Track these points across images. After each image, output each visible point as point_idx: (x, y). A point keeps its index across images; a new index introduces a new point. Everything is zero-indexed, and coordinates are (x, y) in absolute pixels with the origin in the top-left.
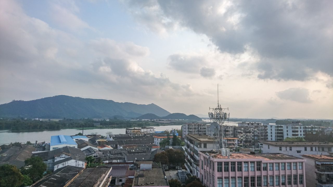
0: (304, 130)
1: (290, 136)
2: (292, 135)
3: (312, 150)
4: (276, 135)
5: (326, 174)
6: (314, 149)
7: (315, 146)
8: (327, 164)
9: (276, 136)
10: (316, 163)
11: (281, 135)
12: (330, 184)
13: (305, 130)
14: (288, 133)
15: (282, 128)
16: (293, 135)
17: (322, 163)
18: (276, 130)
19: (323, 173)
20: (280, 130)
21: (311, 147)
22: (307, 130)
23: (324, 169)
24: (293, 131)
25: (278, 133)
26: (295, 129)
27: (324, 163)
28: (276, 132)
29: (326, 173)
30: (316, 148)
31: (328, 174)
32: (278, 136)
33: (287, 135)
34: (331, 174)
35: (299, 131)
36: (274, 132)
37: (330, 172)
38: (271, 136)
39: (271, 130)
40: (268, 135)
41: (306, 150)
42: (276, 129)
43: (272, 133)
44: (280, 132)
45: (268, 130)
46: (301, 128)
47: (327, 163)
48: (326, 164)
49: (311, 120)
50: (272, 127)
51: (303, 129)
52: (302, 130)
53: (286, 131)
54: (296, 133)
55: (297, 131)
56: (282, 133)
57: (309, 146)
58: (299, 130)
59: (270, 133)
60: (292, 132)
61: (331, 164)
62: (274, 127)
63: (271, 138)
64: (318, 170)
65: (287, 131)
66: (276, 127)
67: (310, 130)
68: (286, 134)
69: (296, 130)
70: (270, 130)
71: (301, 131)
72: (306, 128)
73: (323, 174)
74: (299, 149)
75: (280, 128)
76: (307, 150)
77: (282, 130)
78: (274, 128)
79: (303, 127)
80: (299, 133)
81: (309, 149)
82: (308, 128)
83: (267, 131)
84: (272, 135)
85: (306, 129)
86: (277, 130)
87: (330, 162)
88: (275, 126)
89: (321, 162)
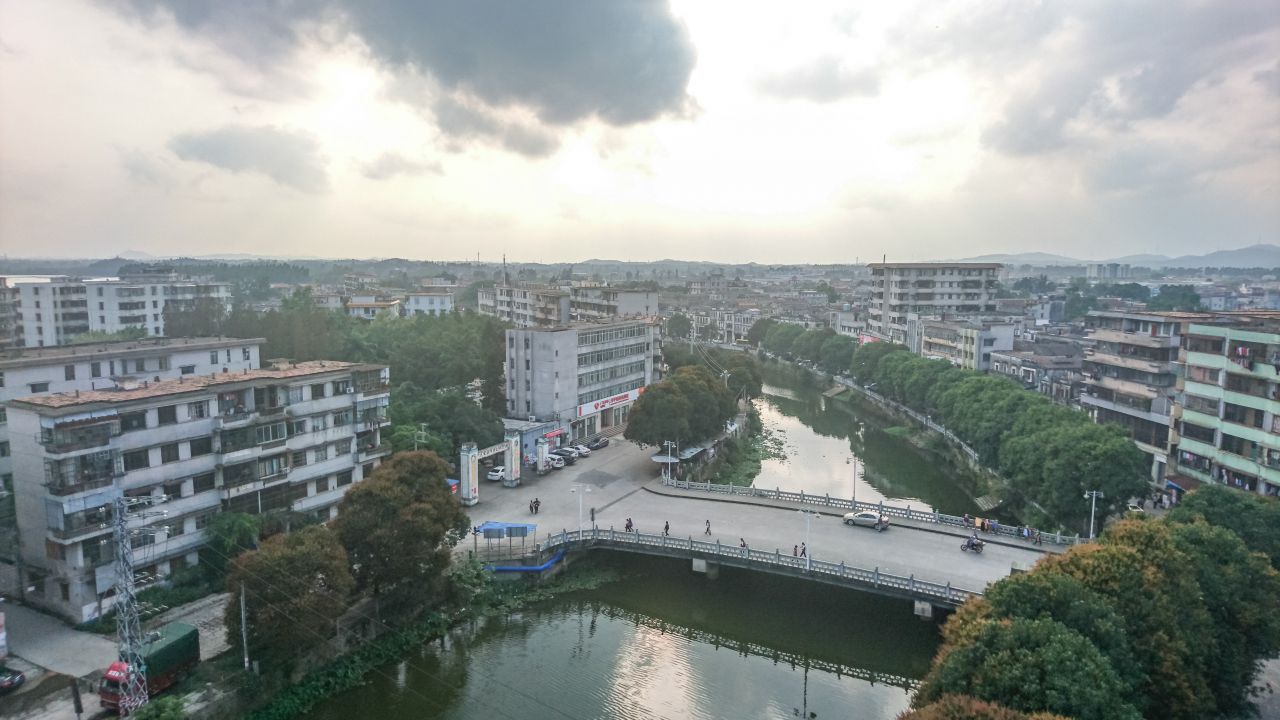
0: (167, 298)
1: (113, 326)
2: (117, 320)
3: (96, 373)
4: (61, 324)
5: (76, 458)
6: (105, 368)
7: (111, 358)
8: (80, 422)
9: (62, 331)
10: (42, 427)
11: (80, 322)
12: (91, 488)
13: (173, 297)
14: (104, 313)
15: (82, 296)
16: (124, 320)
17: (59, 421)
18: (59, 304)
19: (62, 456)
20: (74, 304)
21: (93, 365)
22: (180, 297)
23: (69, 441)
24: (123, 306)
25: (65, 317)
26: (130, 295)
27: (68, 420)
28: (60, 311)
29: (74, 454)
30: (112, 364)
31: (83, 458)
32: (68, 330)
33: (102, 319)
34: (93, 454)
35: (149, 305)
36: (48, 312)
37: (91, 447)
38: (36, 331)
39: (38, 305)
40: (26, 330)
41: (70, 375)
42: (59, 298)
43: (42, 317)
44: (75, 310)
45: (23, 305)
46: (154, 291)
47: (77, 418)
48: (73, 423)
49: (268, 261)
50: (40, 292)
51: (165, 294)
52: (161, 299)
53: (98, 306)
54: (137, 313)
55: (142, 305)
56: (84, 316)
57: (82, 360)
58: (148, 299)
59: (34, 317)
60: (117, 306)
61: (94, 420)
62: (50, 292)
63: (37, 337)
64: (48, 451)
65: (101, 306)
66: (58, 291)
67: (189, 296)
68: (99, 320)
69: (136, 299)
70: (34, 305)
71: (155, 304)
72: (174, 290)
73: (65, 460)
74: (37, 376)
75: (74, 297)
76: (76, 377)
77: (83, 303)
78: (51, 298)
79: (164, 287)
80: (149, 311)
81: (83, 371)
82: (185, 290)
83: (19, 310)
84: (40, 326)
85: (177, 293)
86: (64, 304)
87: (91, 412)
88: (54, 289)
89: (55, 418)
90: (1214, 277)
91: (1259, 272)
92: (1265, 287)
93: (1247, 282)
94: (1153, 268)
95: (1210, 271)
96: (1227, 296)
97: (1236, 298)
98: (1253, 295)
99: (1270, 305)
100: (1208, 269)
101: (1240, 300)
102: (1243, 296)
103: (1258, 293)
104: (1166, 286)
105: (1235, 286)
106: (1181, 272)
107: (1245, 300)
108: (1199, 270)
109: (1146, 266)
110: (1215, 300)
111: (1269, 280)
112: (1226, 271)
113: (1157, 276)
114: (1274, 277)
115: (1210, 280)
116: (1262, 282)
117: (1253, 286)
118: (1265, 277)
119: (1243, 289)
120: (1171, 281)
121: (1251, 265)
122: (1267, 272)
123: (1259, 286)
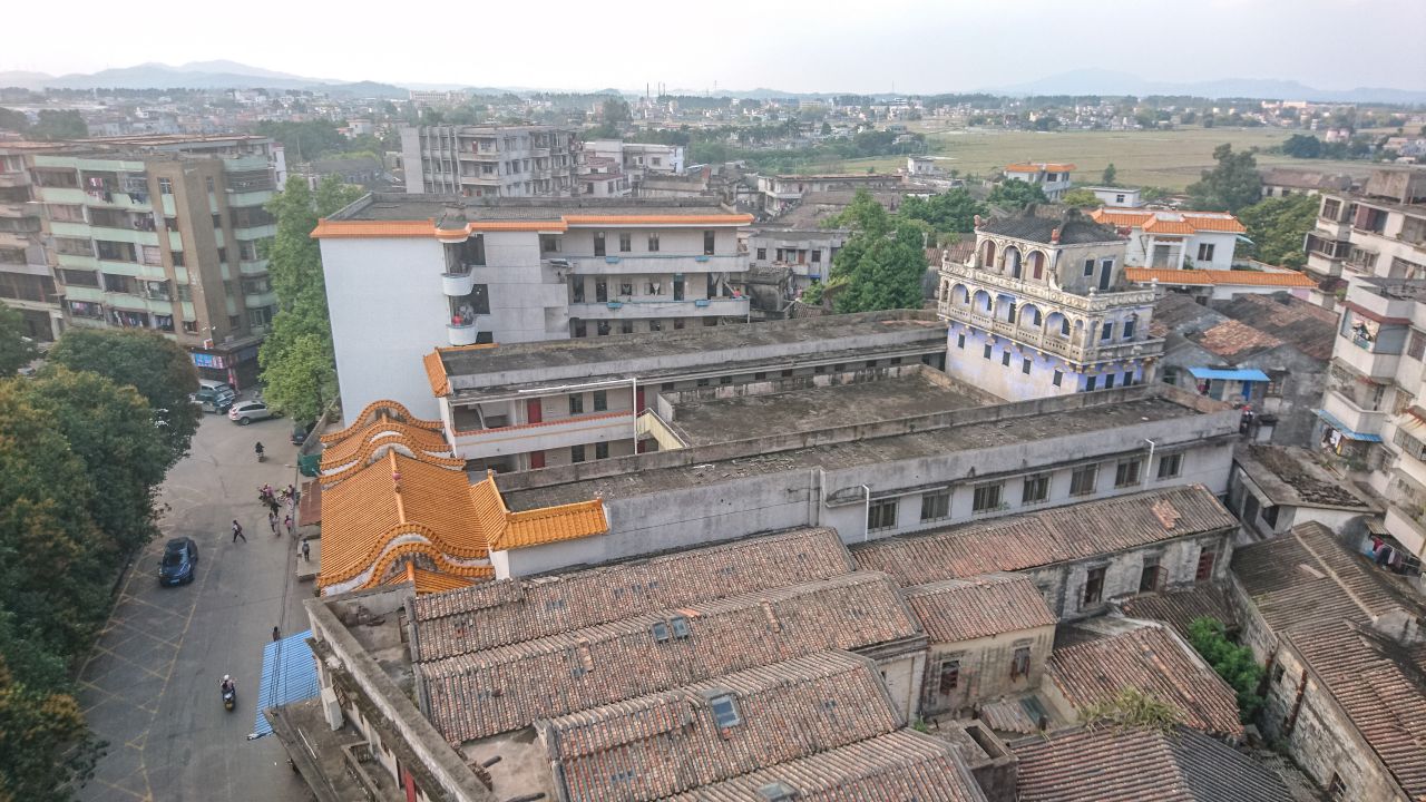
90: (107, 100)
91: (153, 93)
92: (162, 110)
93: (143, 105)
94: (31, 89)
95: (103, 92)
96: (122, 123)
97: (131, 123)
98: (151, 119)
99: (167, 130)
100: (99, 90)
101: (136, 125)
102: (138, 120)
103: (154, 117)
104: (44, 111)
105: (130, 110)
106: (68, 94)
107: (142, 125)
108: (89, 92)
109: (21, 85)
110: (109, 127)
111: (166, 103)
112: (120, 92)
113: (36, 98)
114: (169, 100)
115: (102, 104)
116: (160, 104)
117: (150, 109)
118: (162, 99)
119: (139, 113)
120: (55, 105)
121: (145, 86)
122: (162, 93)
123: (156, 109)
